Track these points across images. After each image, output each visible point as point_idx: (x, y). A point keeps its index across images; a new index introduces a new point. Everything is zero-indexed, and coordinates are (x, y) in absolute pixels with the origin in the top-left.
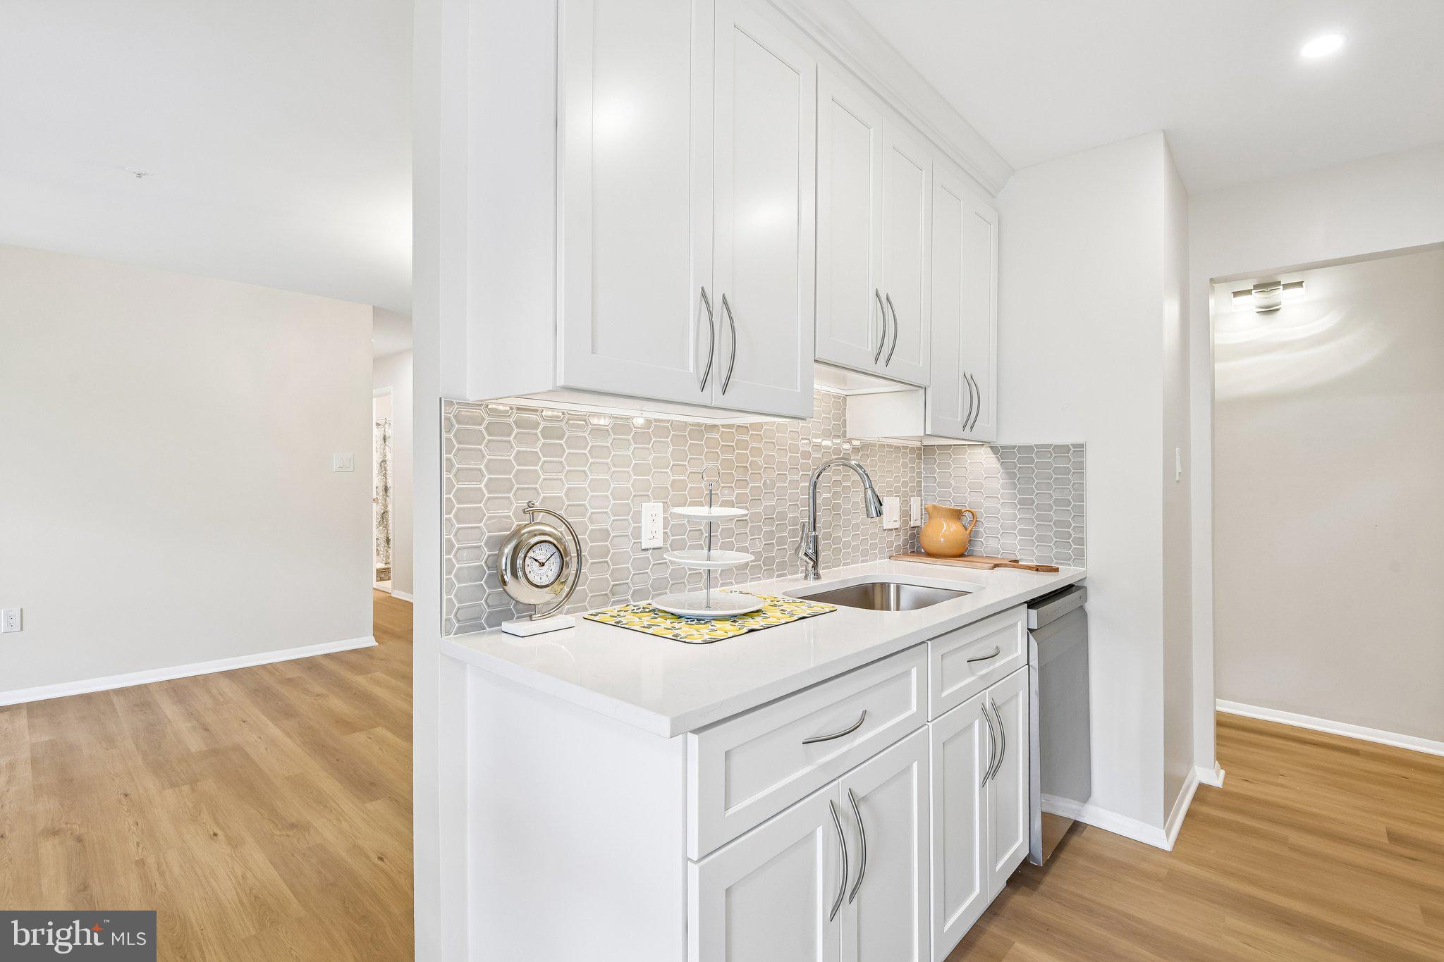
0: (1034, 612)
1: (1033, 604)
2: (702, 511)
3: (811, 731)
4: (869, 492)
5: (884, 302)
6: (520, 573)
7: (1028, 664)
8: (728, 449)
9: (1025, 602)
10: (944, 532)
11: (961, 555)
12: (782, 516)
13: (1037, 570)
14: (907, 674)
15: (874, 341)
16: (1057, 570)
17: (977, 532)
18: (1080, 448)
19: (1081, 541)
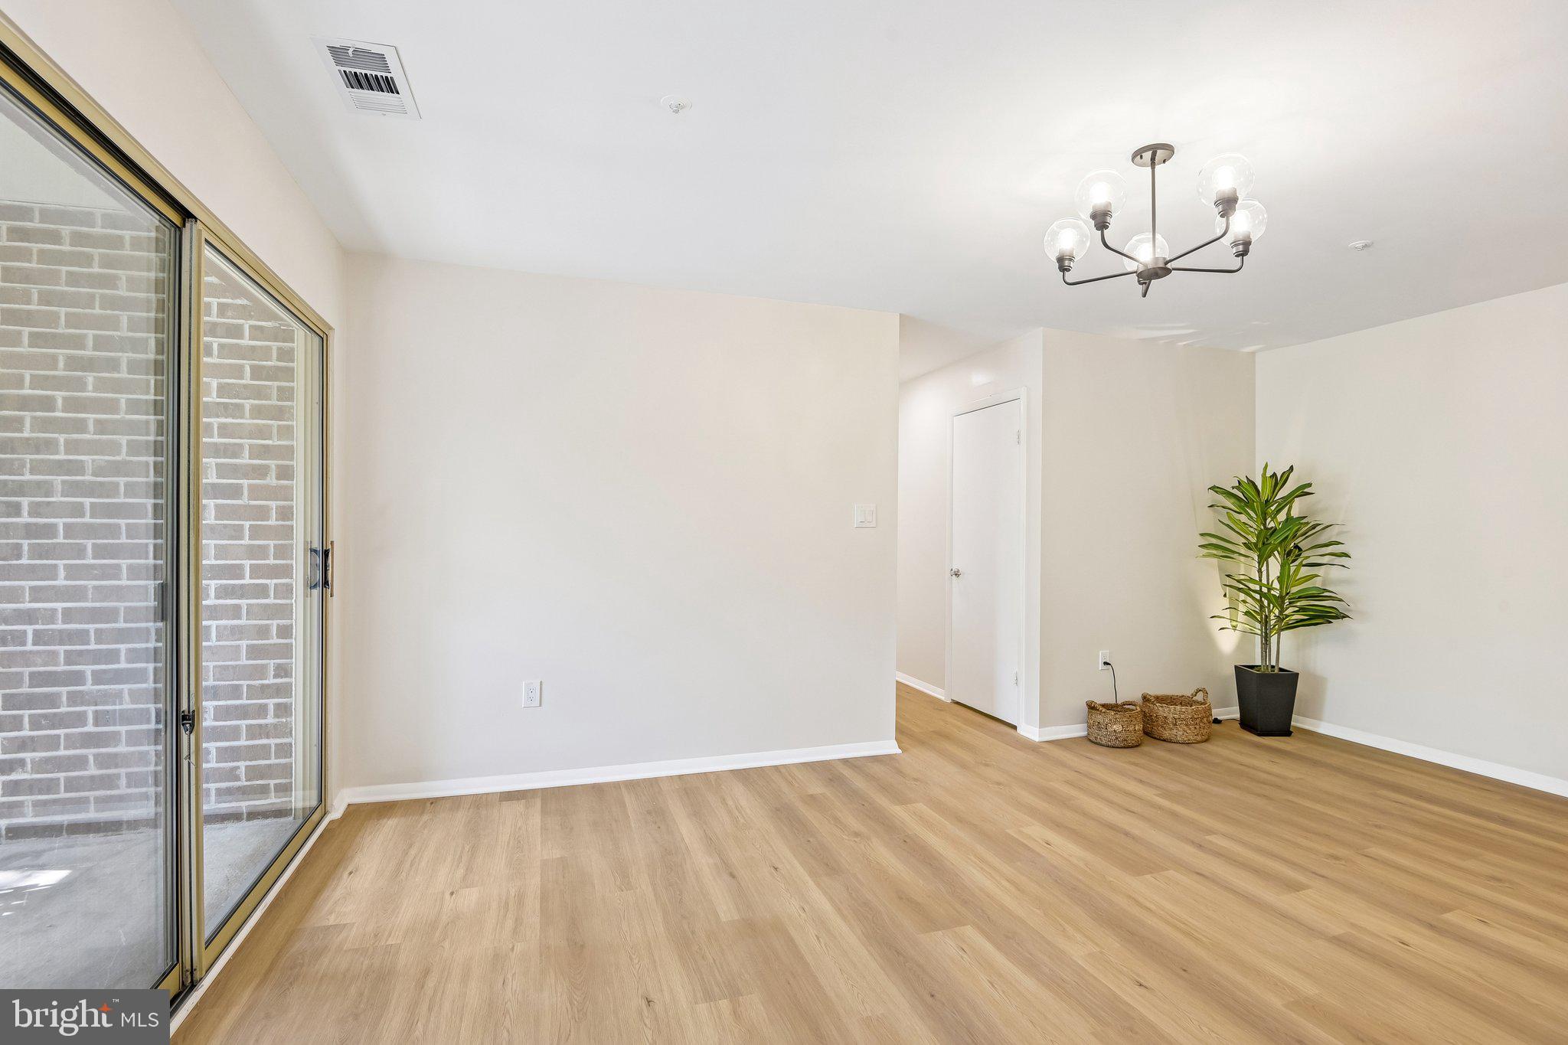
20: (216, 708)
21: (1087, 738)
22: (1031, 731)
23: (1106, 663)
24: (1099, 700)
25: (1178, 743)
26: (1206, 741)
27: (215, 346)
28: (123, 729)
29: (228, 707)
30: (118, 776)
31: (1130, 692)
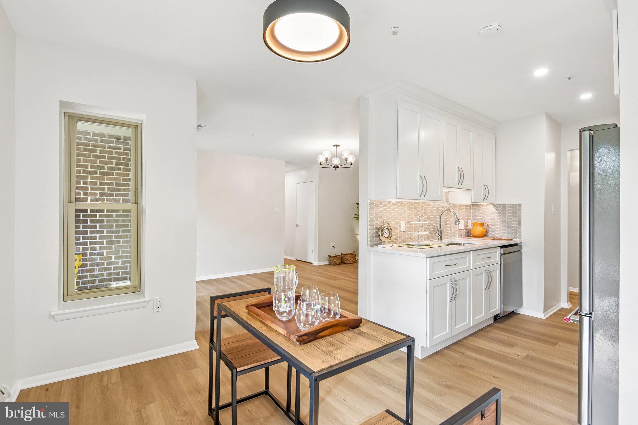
0: (502, 249)
1: (502, 247)
2: (418, 222)
3: (447, 263)
4: (456, 218)
5: (460, 169)
6: (383, 235)
7: (500, 263)
8: (419, 208)
9: (499, 247)
10: (479, 230)
11: (484, 237)
12: (431, 225)
13: (506, 240)
14: (466, 257)
15: (458, 179)
16: (512, 240)
17: (489, 230)
18: (520, 205)
19: (521, 232)
20: (122, 261)
21: (330, 264)
22: (316, 263)
23: (333, 246)
24: (332, 255)
25: (348, 264)
26: (355, 263)
27: (122, 168)
28: (97, 267)
29: (125, 261)
30: (96, 280)
31: (338, 253)
